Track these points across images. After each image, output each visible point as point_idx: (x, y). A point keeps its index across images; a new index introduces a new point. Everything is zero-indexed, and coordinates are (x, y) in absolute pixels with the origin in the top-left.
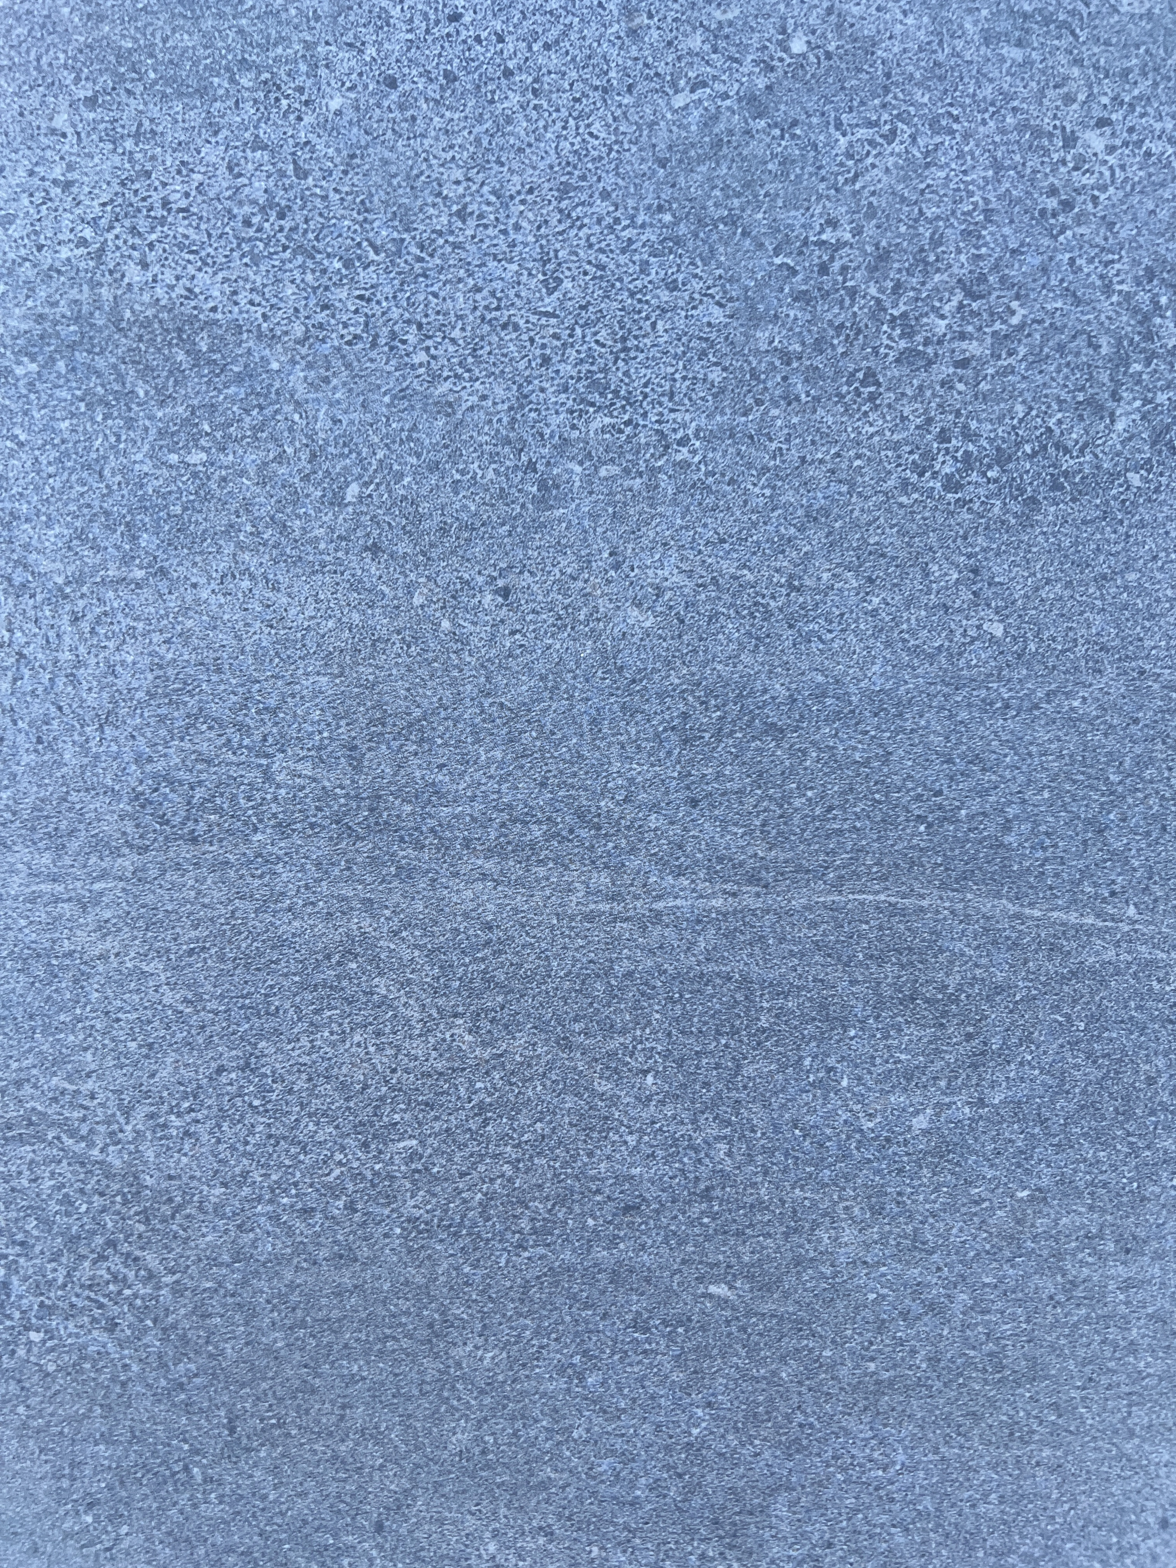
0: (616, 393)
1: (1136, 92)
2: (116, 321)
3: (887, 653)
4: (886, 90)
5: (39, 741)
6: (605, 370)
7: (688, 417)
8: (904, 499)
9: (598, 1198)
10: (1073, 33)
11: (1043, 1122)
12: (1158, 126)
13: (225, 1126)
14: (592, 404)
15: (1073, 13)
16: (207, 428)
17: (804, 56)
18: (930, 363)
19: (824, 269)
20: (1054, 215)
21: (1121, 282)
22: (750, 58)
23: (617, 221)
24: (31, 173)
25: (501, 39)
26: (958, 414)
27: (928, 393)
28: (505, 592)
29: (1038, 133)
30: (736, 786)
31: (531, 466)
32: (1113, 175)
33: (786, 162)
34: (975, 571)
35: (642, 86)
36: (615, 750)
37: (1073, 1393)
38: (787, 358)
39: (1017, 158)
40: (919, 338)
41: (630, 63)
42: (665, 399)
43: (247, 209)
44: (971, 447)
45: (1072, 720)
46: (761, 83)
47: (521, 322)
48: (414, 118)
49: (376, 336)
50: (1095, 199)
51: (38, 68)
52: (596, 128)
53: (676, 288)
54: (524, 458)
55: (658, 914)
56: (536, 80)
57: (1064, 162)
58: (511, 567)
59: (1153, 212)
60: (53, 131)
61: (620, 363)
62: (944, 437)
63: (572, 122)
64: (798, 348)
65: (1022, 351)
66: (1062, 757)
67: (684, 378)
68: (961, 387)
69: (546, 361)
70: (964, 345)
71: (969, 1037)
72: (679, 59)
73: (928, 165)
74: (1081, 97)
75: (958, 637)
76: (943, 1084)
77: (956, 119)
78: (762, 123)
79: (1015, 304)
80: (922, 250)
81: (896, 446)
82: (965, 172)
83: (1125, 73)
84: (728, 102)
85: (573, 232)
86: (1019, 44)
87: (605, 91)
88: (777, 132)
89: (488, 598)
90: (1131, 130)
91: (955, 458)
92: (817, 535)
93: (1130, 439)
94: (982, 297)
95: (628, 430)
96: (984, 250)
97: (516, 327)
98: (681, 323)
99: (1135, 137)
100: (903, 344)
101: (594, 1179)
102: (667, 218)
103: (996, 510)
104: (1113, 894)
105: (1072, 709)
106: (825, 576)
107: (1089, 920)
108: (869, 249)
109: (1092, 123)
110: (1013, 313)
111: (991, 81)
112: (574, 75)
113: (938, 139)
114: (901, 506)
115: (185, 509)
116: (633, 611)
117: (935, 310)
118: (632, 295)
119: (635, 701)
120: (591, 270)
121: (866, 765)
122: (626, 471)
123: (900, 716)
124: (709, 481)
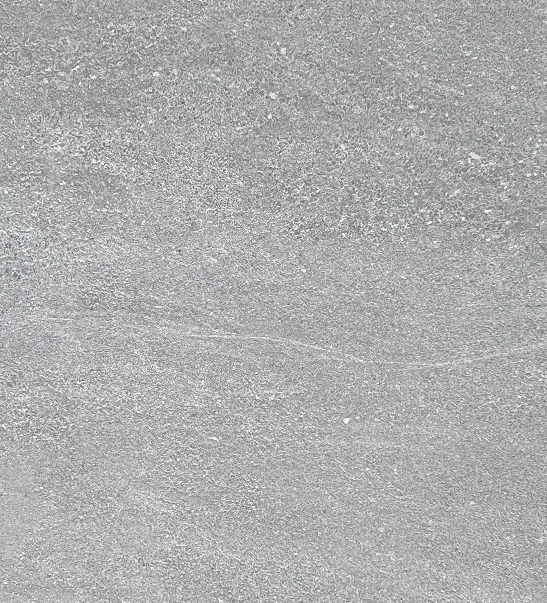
0: (214, 202)
1: (355, 134)
2: (88, 172)
3: (276, 275)
4: (291, 130)
6: (212, 196)
7: (231, 210)
8: (284, 236)
9: (186, 412)
10: (341, 118)
12: (360, 144)
14: (207, 205)
15: (342, 112)
16: (108, 203)
17: (271, 119)
18: (294, 201)
19: (270, 175)
20: (330, 165)
21: (346, 184)
22: (257, 119)
23: (219, 158)
24: (70, 133)
25: (194, 109)
26: (300, 215)
27: (293, 209)
28: (180, 251)
29: (328, 143)
30: (234, 306)
31: (190, 219)
32: (346, 156)
33: (263, 146)
34: (300, 255)
35: (229, 124)
36: (204, 294)
38: (258, 197)
39: (322, 150)
40: (292, 194)
41: (226, 118)
42: (226, 205)
43: (125, 147)
44: (303, 223)
45: (321, 296)
46: (259, 126)
47: (192, 182)
48: (170, 128)
49: (154, 183)
50: (341, 162)
51: (75, 106)
52: (216, 134)
53: (232, 177)
54: (188, 217)
55: (210, 338)
56: (202, 121)
57: (334, 152)
58: (182, 245)
59: (355, 166)
60: (77, 123)
61: (216, 195)
62: (296, 220)
63: (210, 132)
64: (261, 194)
65: (318, 200)
66: (318, 305)
67: (231, 200)
68: (302, 208)
69: (197, 192)
70: (304, 197)
71: (286, 376)
72: (239, 118)
73: (299, 150)
74: (341, 135)
75: (294, 272)
76: (278, 388)
77: (308, 139)
78: (258, 136)
79: (318, 188)
80: (295, 172)
81: (283, 222)
82: (309, 153)
83: (353, 129)
84: (250, 130)
85: (207, 160)
86: (326, 120)
87: (219, 125)
88: (262, 139)
89: (175, 252)
90: (353, 144)
91: (298, 226)
92: (261, 243)
93: (343, 224)
94: (309, 185)
95: (216, 212)
96: (311, 173)
97: (190, 184)
98: (232, 186)
99: (353, 146)
100: (288, 195)
101: (185, 406)
102: (232, 158)
103: (308, 240)
104: (327, 342)
105: (321, 293)
106: (262, 254)
107: (320, 348)
108: (282, 170)
109: (343, 142)
111: (318, 129)
112: (212, 120)
113: (303, 144)
115: (100, 223)
116: (212, 258)
117: (297, 187)
118: (220, 178)
119: (210, 282)
120: (211, 170)
121: (268, 303)
122: (214, 222)
123: (277, 291)
124: (235, 227)
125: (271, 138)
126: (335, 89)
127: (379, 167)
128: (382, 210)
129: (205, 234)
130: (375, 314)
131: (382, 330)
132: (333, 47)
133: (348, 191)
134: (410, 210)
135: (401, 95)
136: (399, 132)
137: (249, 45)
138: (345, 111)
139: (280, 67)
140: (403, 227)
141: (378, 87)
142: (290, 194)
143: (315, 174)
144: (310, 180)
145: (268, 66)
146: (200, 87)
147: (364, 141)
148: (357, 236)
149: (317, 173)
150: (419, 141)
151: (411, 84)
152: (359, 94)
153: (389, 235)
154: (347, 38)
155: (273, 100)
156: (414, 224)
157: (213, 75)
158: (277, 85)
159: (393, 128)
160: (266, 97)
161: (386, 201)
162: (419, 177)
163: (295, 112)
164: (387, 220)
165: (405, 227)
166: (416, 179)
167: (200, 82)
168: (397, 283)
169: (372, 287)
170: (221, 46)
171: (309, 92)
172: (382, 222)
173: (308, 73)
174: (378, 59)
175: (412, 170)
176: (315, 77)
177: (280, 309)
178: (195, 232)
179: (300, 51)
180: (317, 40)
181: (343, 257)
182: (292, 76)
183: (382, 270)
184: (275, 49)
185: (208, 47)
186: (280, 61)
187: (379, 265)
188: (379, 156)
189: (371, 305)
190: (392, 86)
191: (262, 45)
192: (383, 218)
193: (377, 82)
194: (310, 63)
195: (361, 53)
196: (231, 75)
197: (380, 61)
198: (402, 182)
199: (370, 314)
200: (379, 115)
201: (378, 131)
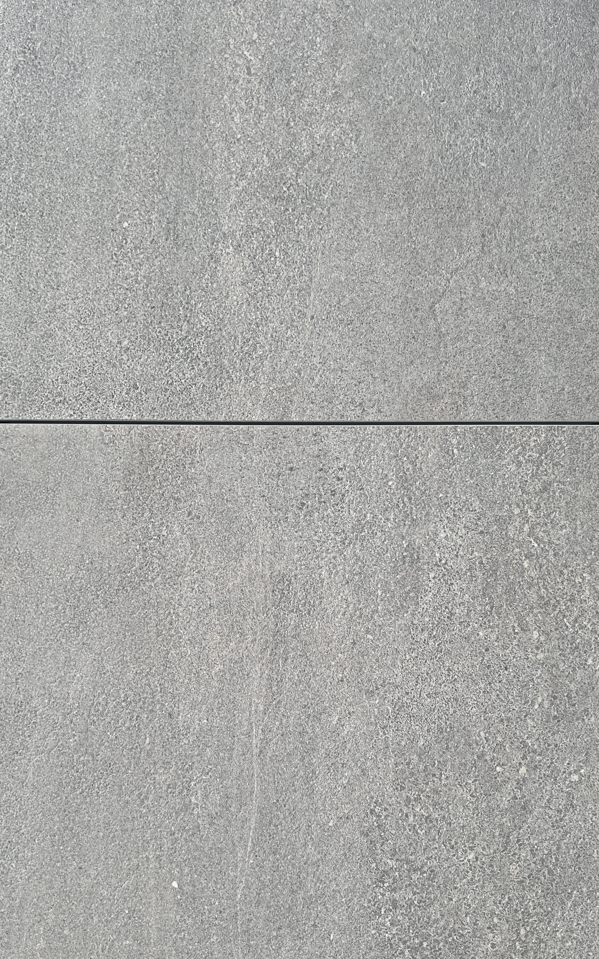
0: (398, 714)
1: (486, 869)
2: (419, 569)
3: (324, 792)
4: (486, 795)
5: (301, 548)
6: (404, 711)
7: (391, 735)
8: (368, 797)
9: (173, 706)
10: (503, 851)
11: (193, 835)
12: (476, 875)
13: (195, 600)
14: (395, 707)
15: (510, 851)
16: (388, 595)
17: (496, 771)
18: (407, 806)
19: (434, 775)
20: (449, 843)
21: (430, 863)
22: (495, 755)
23: (447, 715)
24: (460, 545)
25: (500, 682)
26: (392, 814)
27: (398, 805)
28: (342, 681)
29: (474, 839)
30: (287, 748)
31: (377, 689)
32: (461, 861)
33: (465, 765)
34: (347, 818)
35: (486, 723)
36: (298, 712)
37: (118, 842)
38: (408, 764)
39: (466, 833)
40: (414, 803)
41: (493, 720)
42: (396, 728)
43: (450, 608)
44: (383, 817)
45: (305, 845)
46: (488, 758)
47: (418, 687)
48: (477, 656)
49: (414, 645)
50: (454, 855)
51: (491, 547)
52: (474, 709)
53: (428, 732)
54: (380, 687)
55: (251, 724)
56: (488, 692)
57: (465, 847)
58: (349, 682)
59: (451, 872)
60: (473, 552)
61: (406, 715)
62: (386, 809)
63: (476, 702)
64: (411, 767)
65: (410, 833)
66: (295, 842)
67: (402, 734)
68: (400, 815)
69: (407, 693)
70: (412, 816)
71: (217, 813)
72: (494, 734)
73: (464, 806)
74: (484, 853)
75: (329, 812)
76: (204, 806)
77: (477, 815)
78: (475, 758)
79: (424, 831)
80: (439, 804)
81: (383, 795)
82: (462, 817)
83: (491, 866)
84: (482, 748)
85: (444, 702)
86: (500, 834)
87: (485, 712)
88: (473, 762)
89: (341, 675)
90: (475, 867)
91: (380, 812)
92: (358, 772)
93: (385, 864)
94: (426, 821)
95: (387, 717)
96: (439, 822)
97: (416, 685)
98: (418, 733)
99: (473, 868)
100: (412, 798)
101: (178, 704)
102: (448, 730)
103: (365, 824)
104: (256, 856)
105: (308, 845)
106: (346, 774)
107: (249, 849)
108: (440, 789)
109: (477, 855)
110: (421, 831)
111: (489, 826)
112: (489, 703)
113: (471, 810)
114: (366, 797)
115: (365, 589)
116: (337, 718)
117: (422, 808)
118: (426, 719)
119: (311, 718)
120: (433, 707)
121: (293, 785)
122: (376, 716)
123: (307, 795)
124: (373, 741)
125: (475, 772)
126: (536, 842)
127: (452, 900)
128: (404, 906)
129: (363, 707)
130: (289, 907)
131: (274, 916)
132: (584, 835)
133: (422, 867)
134: (406, 939)
135: (535, 918)
136: (493, 920)
137: (578, 738)
138: (512, 855)
139: (556, 775)
140: (387, 933)
141: (542, 891)
142: (415, 800)
143: (439, 827)
144: (431, 822)
145: (556, 762)
146: (526, 685)
147: (479, 880)
148: (374, 880)
149: (440, 829)
150: (484, 944)
151: (549, 929)
152: (533, 870)
153: (377, 917)
154: (596, 851)
155: (518, 771)
156: (391, 944)
157: (540, 700)
158: (535, 774)
159: (497, 913)
160: (520, 763)
161: (415, 910)
162: (444, 946)
163: (507, 798)
164: (393, 913)
165: (387, 935)
166: (442, 944)
167: (531, 686)
168: (325, 930)
169: (319, 902)
170: (574, 705)
171: (530, 812)
172: (391, 907)
173: (551, 809)
174: (574, 889)
175: (451, 938)
176: (547, 816)
177: (288, 800)
178: (364, 696)
179: (575, 797)
180: (591, 815)
181: (349, 866)
182: (546, 791)
183: (338, 912)
184: (575, 768)
185: (571, 691)
186: (563, 775)
187: (343, 908)
188: (464, 899)
189: (299, 902)
190: (545, 907)
191: (579, 753)
192: (395, 908)
193: (548, 889)
194: (563, 810)
195: (579, 868)
196: (542, 720)
197: (572, 892)
198: (436, 927)
199: (289, 902)
200: (510, 895)
201: (492, 895)
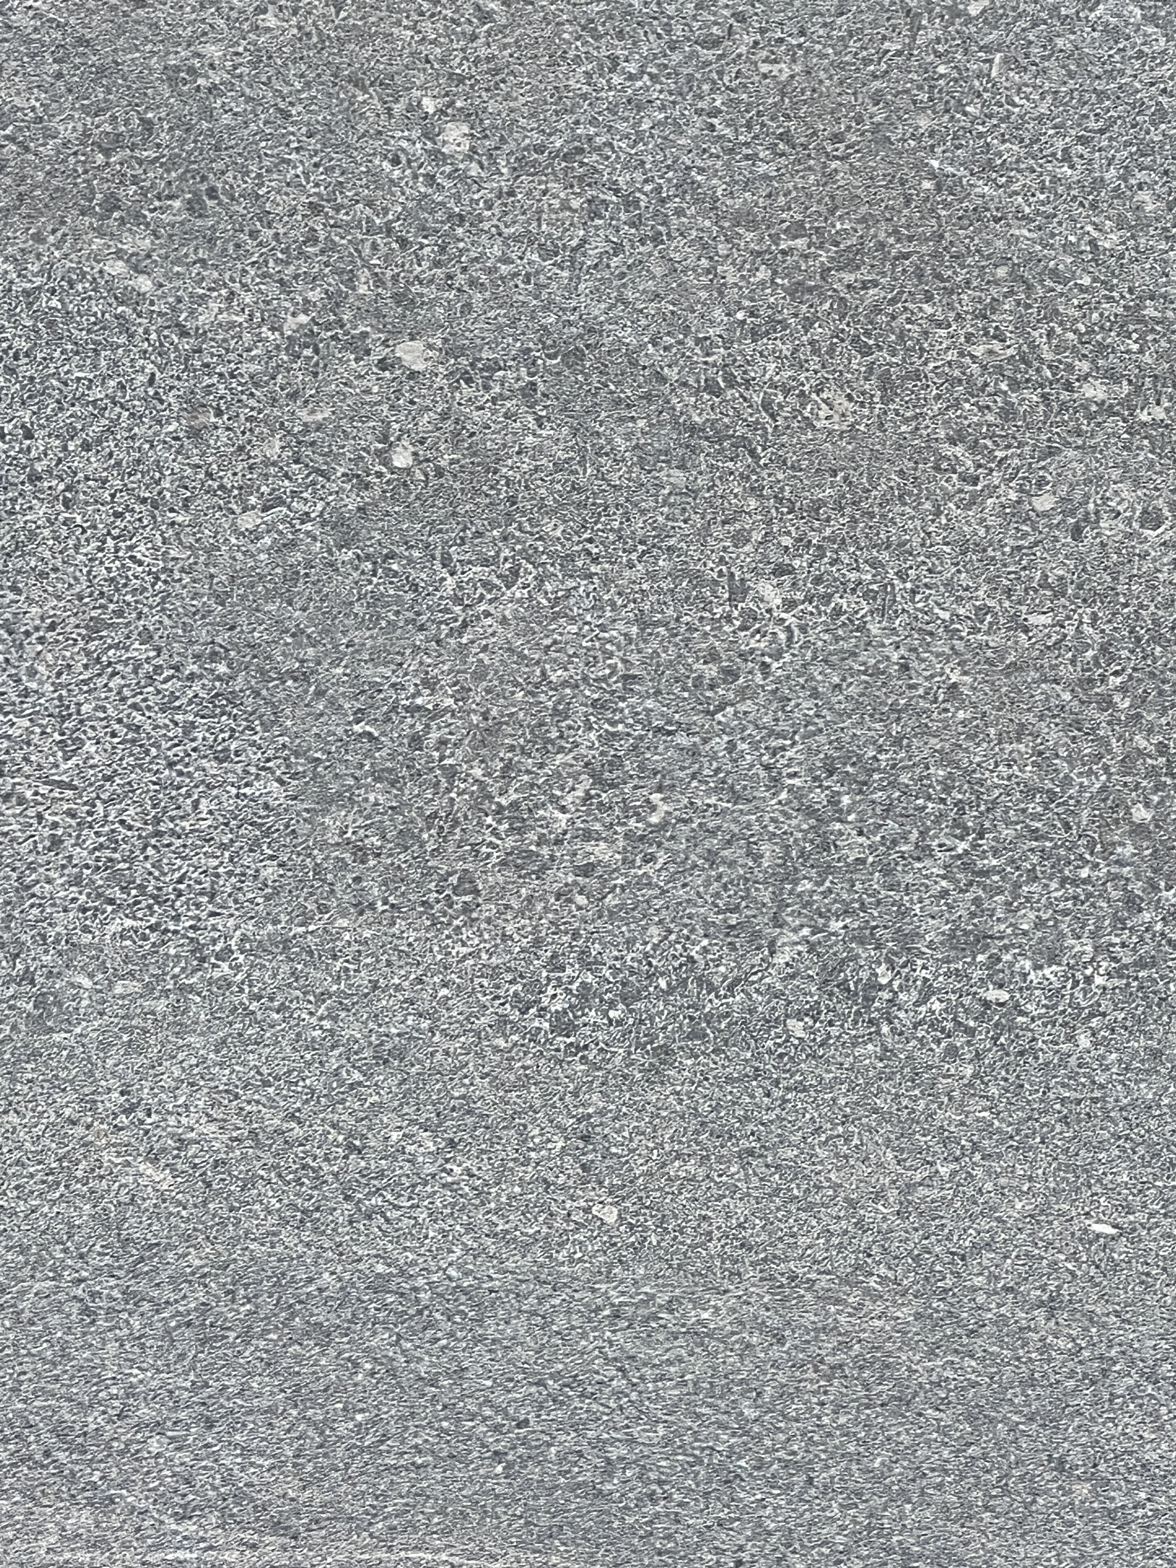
0: (142, 888)
1: (828, 532)
3: (467, 1240)
4: (509, 518)
6: (130, 859)
7: (231, 922)
8: (501, 1043)
10: (752, 453)
12: (853, 576)
14: (111, 902)
15: (756, 425)
17: (408, 471)
18: (544, 868)
19: (416, 741)
20: (712, 687)
21: (795, 775)
22: (341, 470)
23: (158, 669)
25: (29, 435)
26: (576, 935)
27: (539, 907)
29: (697, 579)
30: (265, 1404)
31: (28, 977)
32: (790, 639)
33: (376, 600)
34: (586, 1138)
35: (201, 502)
36: (112, 1347)
38: (361, 853)
39: (670, 612)
40: (532, 836)
41: (189, 471)
42: (205, 899)
44: (590, 978)
46: (352, 503)
47: (29, 794)
50: (765, 665)
52: (140, 551)
53: (226, 759)
54: (19, 966)
56: (68, 488)
57: (729, 619)
59: (837, 686)
61: (150, 851)
62: (555, 964)
63: (110, 543)
64: (376, 841)
65: (662, 857)
66: (685, 1383)
67: (230, 874)
68: (581, 900)
69: (56, 843)
70: (588, 847)
72: (251, 468)
73: (556, 617)
74: (757, 536)
75: (559, 1223)
77: (596, 560)
78: (349, 554)
79: (656, 797)
80: (542, 723)
81: (494, 973)
82: (603, 628)
83: (817, 506)
84: (308, 527)
85: (100, 682)
86: (682, 467)
87: (155, 505)
88: (369, 566)
90: (818, 580)
91: (568, 991)
93: (793, 977)
94: (613, 786)
95: (154, 937)
96: (620, 727)
97: (21, 801)
98: (229, 804)
99: (821, 589)
100: (510, 842)
102: (222, 669)
103: (618, 1060)
105: (699, 1322)
106: (395, 1136)
108: (475, 719)
109: (769, 569)
110: (654, 808)
111: (643, 512)
112: (117, 483)
113: (571, 583)
114: (497, 1050)
116: (147, 1168)
117: (555, 800)
118: (171, 765)
119: (141, 1286)
120: (121, 730)
121: (433, 1383)
122: (149, 988)
123: (480, 1321)
124: (254, 1007)
125: (410, 561)
126: (718, 313)
127: (955, 686)
128: (977, 901)
129: (104, 1046)
130: (971, 1418)
131: (1006, 1491)
132: (699, 112)
133: (810, 812)
134: (1115, 894)
135: (1039, 335)
136: (1044, 514)
137: (286, 115)
138: (773, 416)
139: (440, 215)
140: (1089, 980)
141: (929, 298)
142: (520, 831)
143: (639, 731)
144: (616, 763)
145: (386, 210)
146: (51, 325)
147: (874, 564)
148: (862, 1030)
149: (647, 725)
150: (1143, 556)
151: (1086, 281)
152: (837, 334)
153: (1020, 1019)
154: (764, 68)
155: (413, 375)
156: (1140, 964)
157: (117, 268)
158: (432, 303)
159: (1013, 496)
160: (383, 364)
161: (996, 853)
162: (1150, 731)
163: (526, 428)
164: (1006, 948)
165: (1099, 980)
166: (1140, 741)
167: (55, 303)
168: (1073, 1257)
169: (949, 1282)
170: (148, 125)
171: (591, 331)
172: (980, 958)
173: (584, 241)
174: (920, 166)
175: (1117, 698)
176: (615, 262)
177: (497, 1410)
178: (57, 1037)
179: (537, 138)
180: (616, 80)
181: (796, 1138)
182: (507, 261)
183: (995, 1198)
184: (415, 134)
185: (86, 134)
186: (440, 188)
187: (978, 1172)
188: (954, 633)
189: (949, 1374)
190: (994, 291)
191: (352, 114)
192: (982, 939)
193: (920, 275)
194: (590, 193)
195: (837, 138)
196: (203, 261)
197: (933, 175)
198: (1069, 760)
199: (946, 1418)
200: (942, 434)
201: (938, 513)
